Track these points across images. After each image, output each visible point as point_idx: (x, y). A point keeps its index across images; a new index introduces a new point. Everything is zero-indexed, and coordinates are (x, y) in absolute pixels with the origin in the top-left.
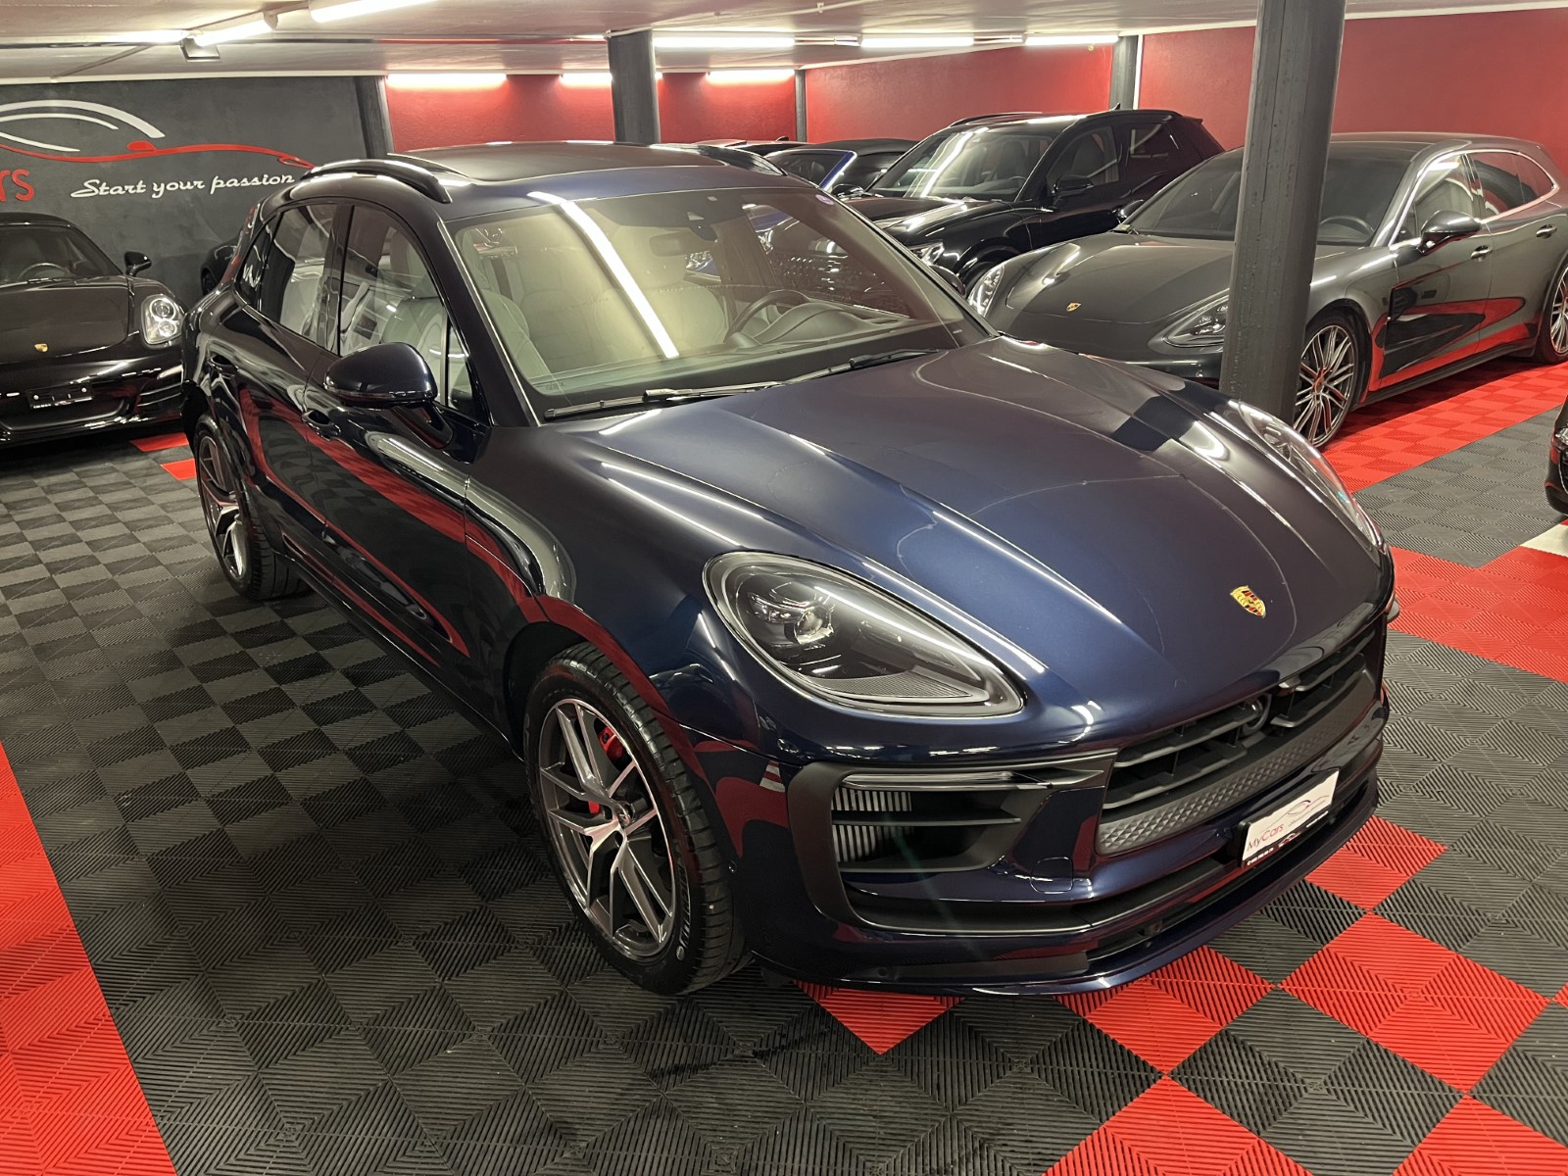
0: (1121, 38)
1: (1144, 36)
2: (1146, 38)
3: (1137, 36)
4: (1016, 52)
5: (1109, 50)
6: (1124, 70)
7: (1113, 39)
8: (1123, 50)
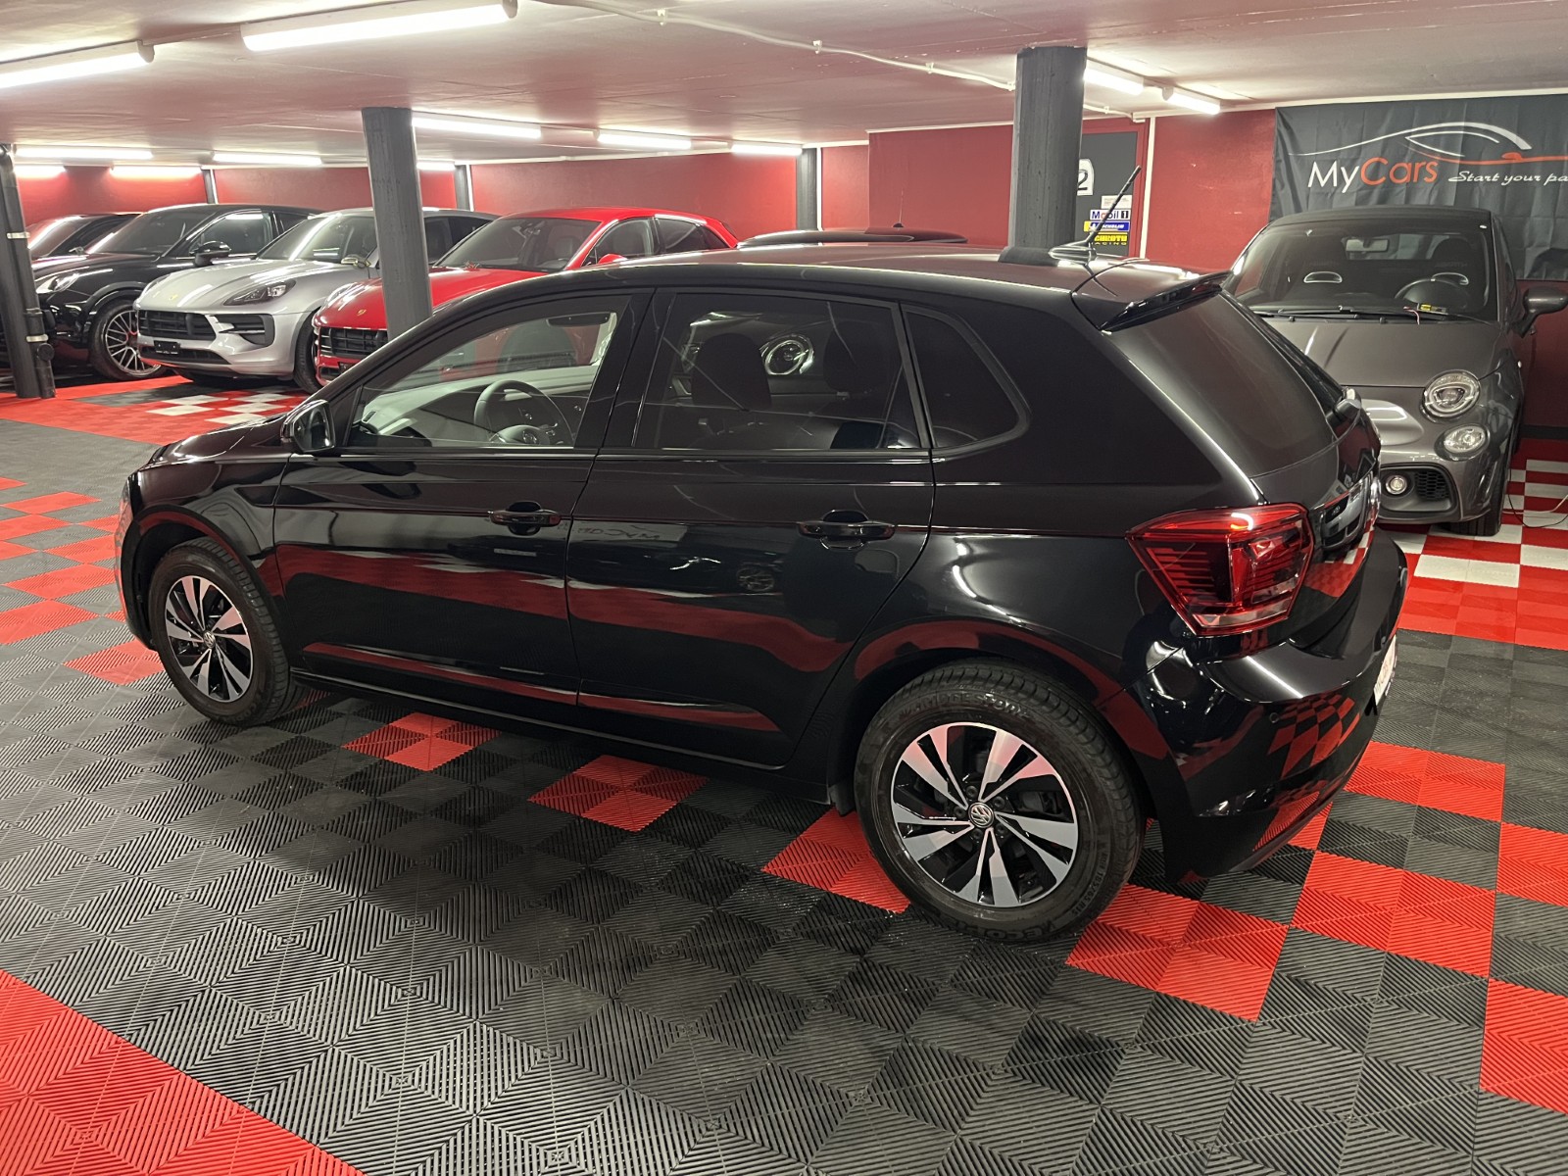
0: (804, 151)
1: (822, 149)
2: (824, 152)
3: (815, 149)
4: (725, 158)
5: (797, 161)
6: (806, 176)
7: (796, 152)
8: (805, 161)
